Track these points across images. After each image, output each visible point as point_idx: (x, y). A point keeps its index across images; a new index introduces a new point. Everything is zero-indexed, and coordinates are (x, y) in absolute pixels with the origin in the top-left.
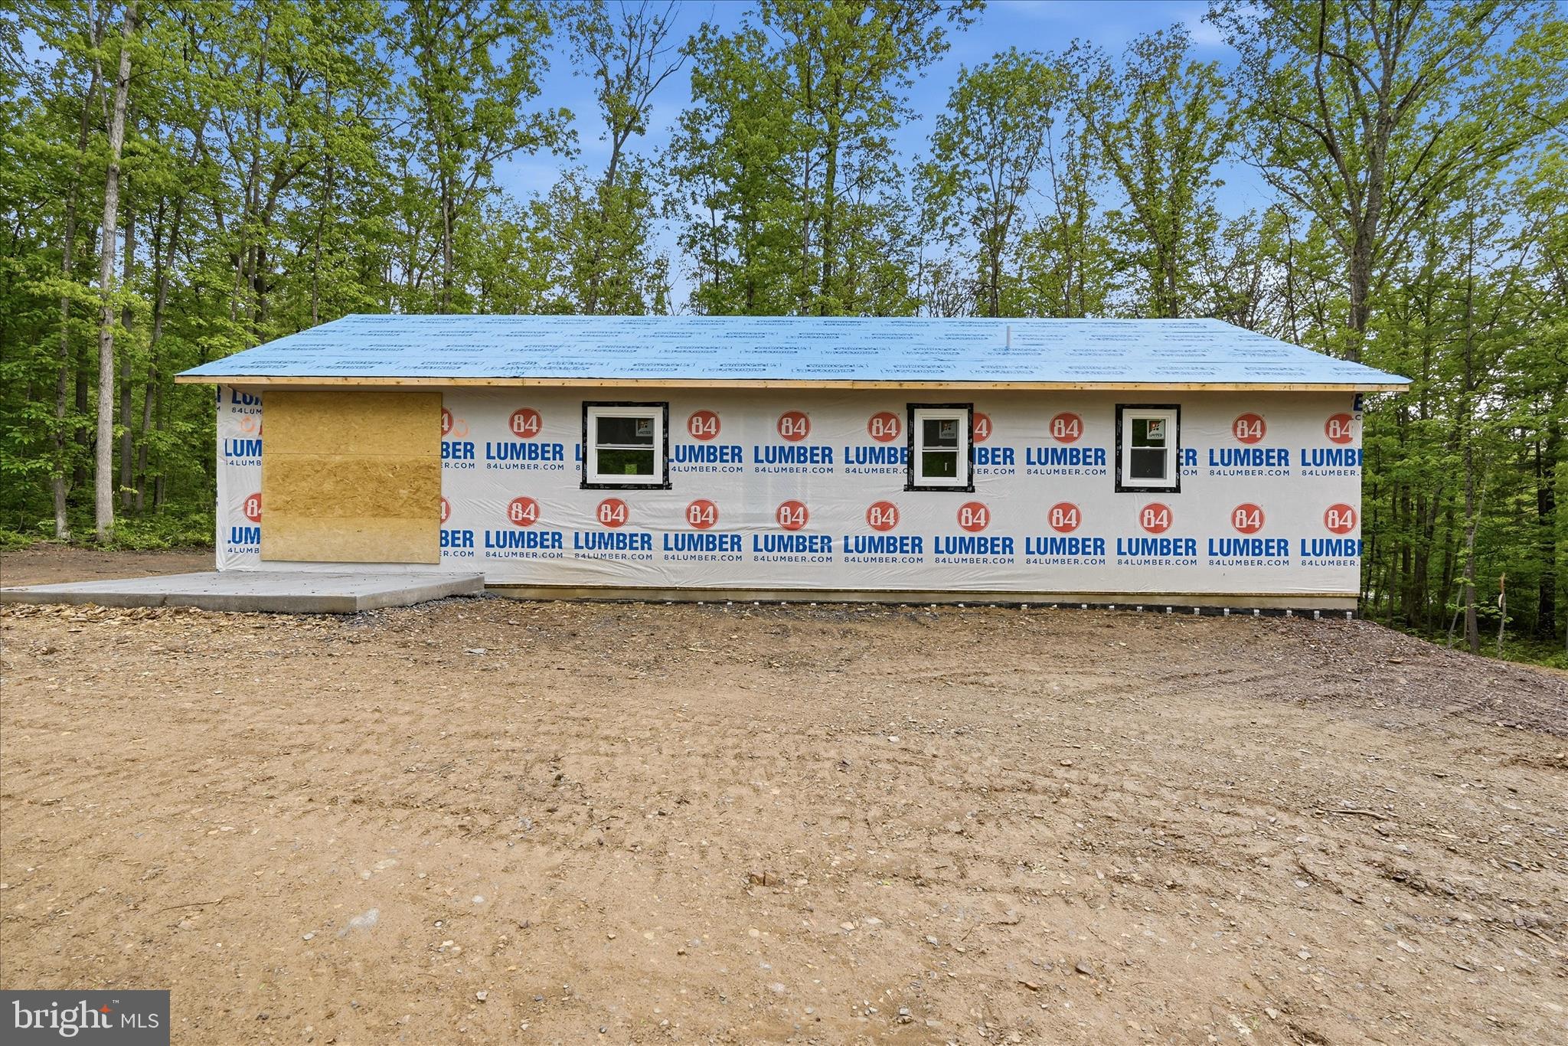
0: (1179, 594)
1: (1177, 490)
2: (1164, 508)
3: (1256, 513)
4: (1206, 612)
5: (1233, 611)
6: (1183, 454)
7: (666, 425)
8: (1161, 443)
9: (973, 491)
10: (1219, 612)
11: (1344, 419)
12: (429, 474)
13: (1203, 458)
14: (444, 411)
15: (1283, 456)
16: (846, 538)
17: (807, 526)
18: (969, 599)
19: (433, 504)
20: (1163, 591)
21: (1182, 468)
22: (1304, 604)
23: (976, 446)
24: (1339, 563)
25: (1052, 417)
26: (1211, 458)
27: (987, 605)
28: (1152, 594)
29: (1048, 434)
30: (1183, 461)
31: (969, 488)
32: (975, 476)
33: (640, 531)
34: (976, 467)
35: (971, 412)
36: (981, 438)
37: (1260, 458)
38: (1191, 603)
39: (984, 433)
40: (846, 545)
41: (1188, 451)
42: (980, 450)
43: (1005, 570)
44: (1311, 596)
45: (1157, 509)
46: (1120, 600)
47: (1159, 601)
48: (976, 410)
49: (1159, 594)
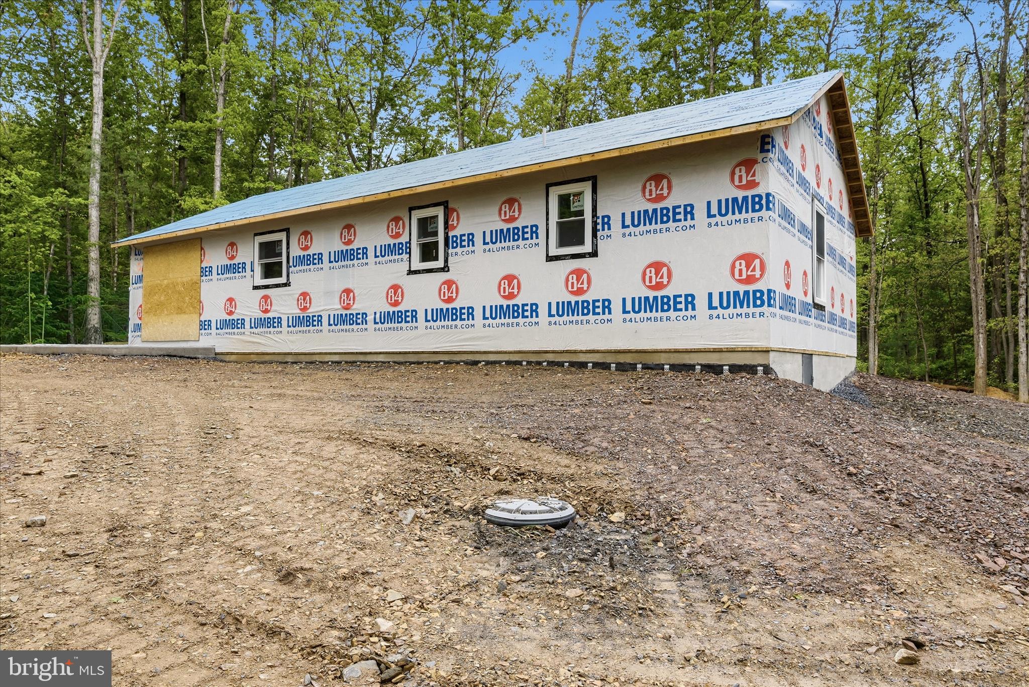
0: (598, 352)
1: (594, 254)
2: (585, 272)
3: (665, 270)
4: (622, 368)
5: (646, 367)
6: (599, 221)
7: (288, 244)
8: (581, 213)
9: (448, 271)
10: (633, 367)
11: (749, 164)
12: (195, 287)
13: (616, 222)
14: (202, 249)
15: (689, 211)
16: (375, 313)
17: (354, 307)
18: (446, 358)
19: (198, 305)
20: (584, 349)
21: (599, 234)
22: (713, 360)
23: (451, 234)
24: (747, 315)
25: (500, 203)
26: (623, 221)
27: (458, 363)
28: (575, 352)
29: (498, 218)
30: (599, 227)
31: (445, 269)
32: (450, 258)
33: (277, 315)
34: (451, 251)
35: (447, 209)
36: (454, 228)
37: (666, 216)
38: (608, 359)
39: (455, 223)
40: (375, 319)
41: (603, 217)
42: (453, 237)
43: (469, 333)
44: (720, 351)
45: (579, 273)
46: (551, 357)
47: (582, 358)
48: (451, 205)
49: (581, 352)
